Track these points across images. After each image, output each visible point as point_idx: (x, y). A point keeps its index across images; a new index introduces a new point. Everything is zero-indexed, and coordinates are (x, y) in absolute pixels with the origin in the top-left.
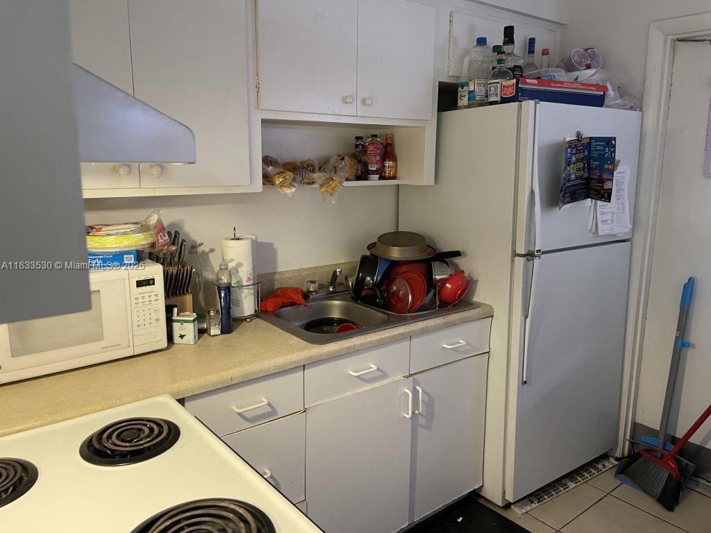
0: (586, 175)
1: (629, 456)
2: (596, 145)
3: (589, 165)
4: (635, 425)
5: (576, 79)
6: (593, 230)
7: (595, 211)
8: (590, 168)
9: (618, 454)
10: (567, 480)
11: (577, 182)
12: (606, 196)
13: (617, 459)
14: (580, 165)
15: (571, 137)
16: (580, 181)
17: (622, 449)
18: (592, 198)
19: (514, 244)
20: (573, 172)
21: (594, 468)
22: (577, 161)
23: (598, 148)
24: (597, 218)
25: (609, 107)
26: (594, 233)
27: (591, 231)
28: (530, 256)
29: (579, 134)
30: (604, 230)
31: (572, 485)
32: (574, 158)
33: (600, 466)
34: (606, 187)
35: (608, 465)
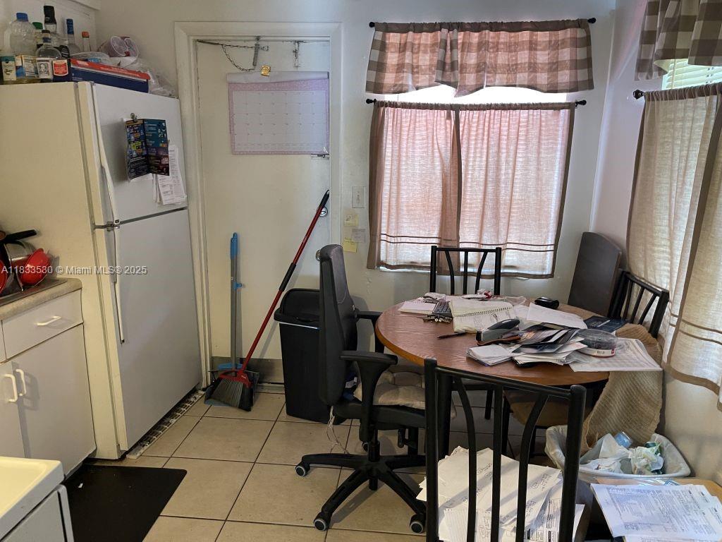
0: (145, 153)
1: (212, 383)
2: (150, 126)
3: (146, 143)
4: (212, 359)
5: (119, 64)
6: (158, 201)
7: (157, 184)
8: (147, 147)
9: (204, 385)
10: (168, 419)
11: (138, 159)
12: (165, 170)
13: (204, 390)
14: (139, 143)
15: (127, 118)
16: (141, 158)
17: (206, 380)
18: (153, 173)
19: (92, 217)
20: (134, 149)
21: (188, 402)
22: (136, 139)
23: (152, 129)
24: (159, 190)
25: (153, 93)
26: (159, 203)
27: (156, 202)
28: (109, 226)
29: (133, 116)
30: (166, 200)
31: (173, 421)
32: (132, 138)
33: (192, 399)
34: (163, 163)
35: (198, 396)
